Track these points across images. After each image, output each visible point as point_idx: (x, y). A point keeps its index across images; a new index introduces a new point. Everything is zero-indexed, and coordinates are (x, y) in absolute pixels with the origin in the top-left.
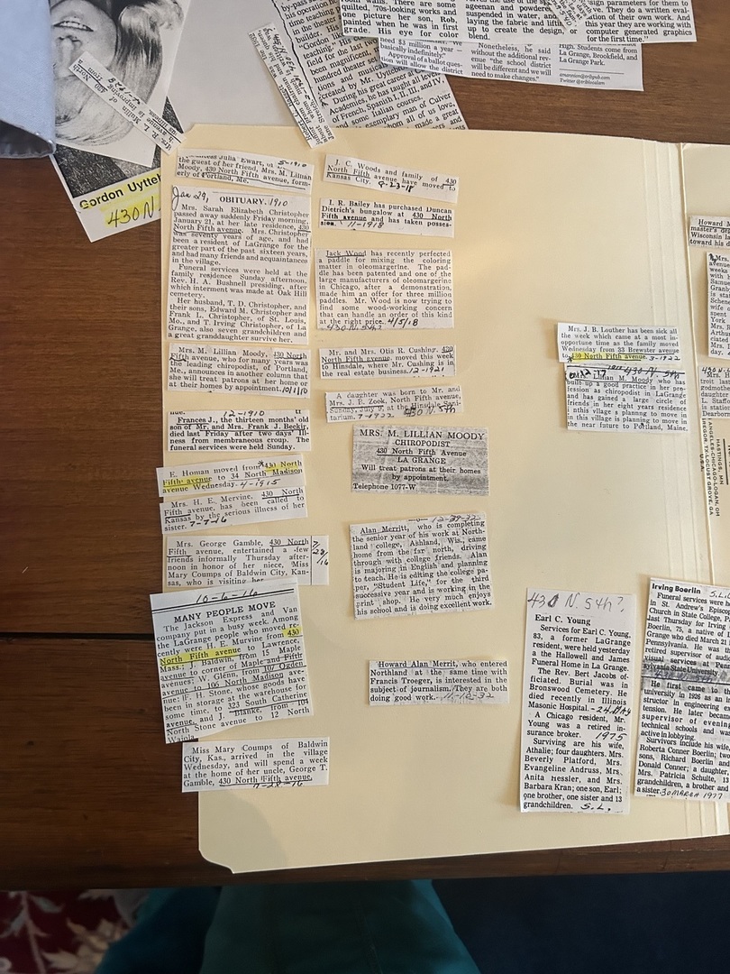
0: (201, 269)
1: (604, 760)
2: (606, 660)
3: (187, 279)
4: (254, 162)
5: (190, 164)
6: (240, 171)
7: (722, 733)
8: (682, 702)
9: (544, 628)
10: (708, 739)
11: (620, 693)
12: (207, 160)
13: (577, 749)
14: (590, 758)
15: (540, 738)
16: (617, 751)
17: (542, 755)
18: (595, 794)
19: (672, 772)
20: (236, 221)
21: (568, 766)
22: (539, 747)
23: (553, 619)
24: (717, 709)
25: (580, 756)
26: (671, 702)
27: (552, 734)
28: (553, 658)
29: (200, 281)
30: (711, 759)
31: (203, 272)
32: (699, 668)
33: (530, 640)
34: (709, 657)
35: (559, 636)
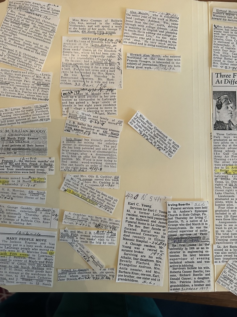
0: (10, 36)
1: (153, 263)
2: (157, 223)
3: (3, 38)
4: (38, 4)
5: (13, 4)
6: (32, 7)
7: (205, 262)
8: (186, 252)
9: (131, 208)
10: (200, 265)
11: (162, 237)
12: (20, 2)
13: (142, 258)
14: (147, 262)
15: (127, 253)
16: (160, 260)
17: (127, 260)
18: (149, 277)
19: (185, 280)
20: (29, 21)
21: (138, 265)
22: (126, 256)
23: (136, 204)
24: (202, 252)
25: (143, 261)
26: (182, 252)
27: (132, 251)
28: (135, 220)
29: (8, 40)
30: (202, 273)
31: (10, 37)
32: (193, 236)
33: (125, 212)
34: (197, 231)
35: (137, 212)
